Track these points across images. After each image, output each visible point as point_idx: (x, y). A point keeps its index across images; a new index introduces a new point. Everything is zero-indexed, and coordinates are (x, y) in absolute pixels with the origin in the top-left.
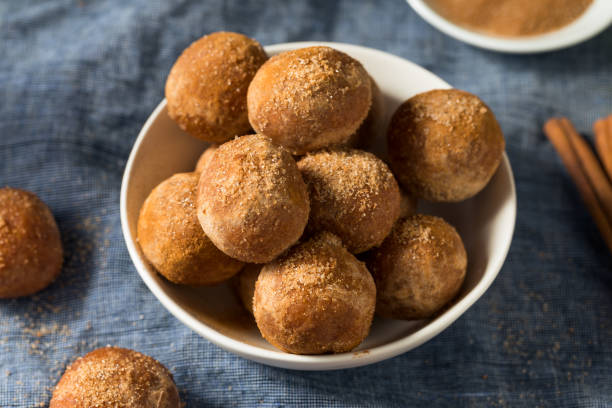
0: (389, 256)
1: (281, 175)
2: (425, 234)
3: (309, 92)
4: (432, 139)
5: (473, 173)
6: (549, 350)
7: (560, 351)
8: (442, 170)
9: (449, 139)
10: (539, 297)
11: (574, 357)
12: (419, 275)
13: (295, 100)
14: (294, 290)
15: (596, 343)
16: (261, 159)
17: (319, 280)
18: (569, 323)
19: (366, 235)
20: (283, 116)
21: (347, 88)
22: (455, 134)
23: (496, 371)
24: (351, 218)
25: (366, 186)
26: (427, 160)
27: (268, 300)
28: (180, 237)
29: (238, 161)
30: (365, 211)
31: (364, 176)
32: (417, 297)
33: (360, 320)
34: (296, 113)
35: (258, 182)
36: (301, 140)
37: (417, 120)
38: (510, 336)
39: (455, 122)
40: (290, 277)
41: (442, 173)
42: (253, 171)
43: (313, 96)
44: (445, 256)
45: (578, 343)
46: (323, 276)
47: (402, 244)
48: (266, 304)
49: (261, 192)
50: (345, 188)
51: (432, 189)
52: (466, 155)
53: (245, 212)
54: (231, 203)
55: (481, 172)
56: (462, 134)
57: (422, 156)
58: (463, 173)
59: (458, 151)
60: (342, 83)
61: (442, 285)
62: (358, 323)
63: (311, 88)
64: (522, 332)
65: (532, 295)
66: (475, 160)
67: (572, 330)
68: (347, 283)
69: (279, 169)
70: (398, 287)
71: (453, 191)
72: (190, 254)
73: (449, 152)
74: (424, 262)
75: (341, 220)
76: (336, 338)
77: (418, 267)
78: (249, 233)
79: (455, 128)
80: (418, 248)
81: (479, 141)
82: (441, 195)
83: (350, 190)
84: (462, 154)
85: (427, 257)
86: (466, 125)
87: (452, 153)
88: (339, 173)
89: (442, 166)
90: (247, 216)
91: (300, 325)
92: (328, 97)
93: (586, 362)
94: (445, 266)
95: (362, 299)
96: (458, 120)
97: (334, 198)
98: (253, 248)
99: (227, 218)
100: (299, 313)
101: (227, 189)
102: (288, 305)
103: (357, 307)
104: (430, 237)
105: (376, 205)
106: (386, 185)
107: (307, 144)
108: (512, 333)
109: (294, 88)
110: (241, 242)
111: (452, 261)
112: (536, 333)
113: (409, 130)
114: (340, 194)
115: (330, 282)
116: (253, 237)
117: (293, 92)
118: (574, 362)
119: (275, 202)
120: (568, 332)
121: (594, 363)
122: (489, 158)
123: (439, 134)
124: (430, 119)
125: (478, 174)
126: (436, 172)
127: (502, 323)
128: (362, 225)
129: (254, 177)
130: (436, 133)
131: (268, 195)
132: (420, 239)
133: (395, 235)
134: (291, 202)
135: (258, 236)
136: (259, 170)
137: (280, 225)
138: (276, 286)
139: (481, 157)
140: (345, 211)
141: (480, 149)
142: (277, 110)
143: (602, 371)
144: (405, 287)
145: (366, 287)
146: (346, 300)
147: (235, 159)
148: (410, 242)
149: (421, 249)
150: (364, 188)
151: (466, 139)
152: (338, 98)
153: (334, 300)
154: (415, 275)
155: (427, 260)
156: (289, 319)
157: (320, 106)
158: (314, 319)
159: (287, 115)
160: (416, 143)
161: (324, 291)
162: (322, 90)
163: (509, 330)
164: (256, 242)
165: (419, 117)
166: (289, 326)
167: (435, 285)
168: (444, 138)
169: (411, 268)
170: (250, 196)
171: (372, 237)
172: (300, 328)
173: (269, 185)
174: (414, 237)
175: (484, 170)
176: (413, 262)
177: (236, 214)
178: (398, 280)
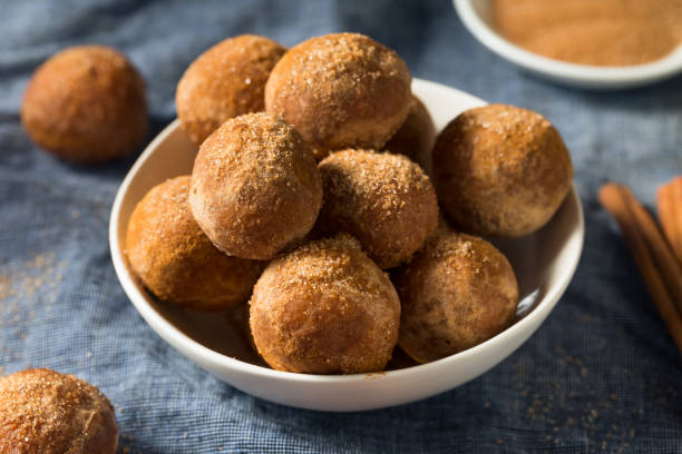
0: (419, 272)
1: (287, 148)
2: (464, 247)
3: (333, 72)
4: (482, 148)
5: (530, 194)
6: (583, 419)
7: (597, 420)
8: (492, 186)
9: (501, 149)
10: (578, 362)
11: (615, 427)
12: (453, 293)
13: (315, 81)
14: (295, 284)
15: (641, 411)
16: (265, 130)
17: (326, 273)
18: (610, 390)
19: (391, 240)
20: (301, 101)
21: (378, 74)
22: (509, 143)
23: (515, 437)
24: (372, 215)
25: (393, 182)
26: (475, 174)
27: (264, 298)
28: (170, 234)
29: (239, 130)
30: (391, 208)
31: (392, 171)
32: (451, 322)
33: (374, 332)
34: (316, 96)
35: (258, 152)
36: (321, 130)
37: (465, 128)
38: (536, 402)
39: (510, 131)
40: (292, 270)
41: (493, 190)
42: (253, 140)
43: (337, 77)
44: (487, 275)
45: (620, 411)
46: (330, 270)
47: (436, 257)
48: (261, 303)
49: (260, 164)
50: (368, 182)
51: (481, 213)
52: (520, 169)
53: (240, 185)
54: (225, 176)
55: (541, 195)
56: (517, 144)
57: (469, 169)
58: (518, 191)
59: (511, 162)
60: (373, 67)
61: (482, 310)
62: (373, 334)
63: (335, 68)
64: (551, 397)
65: (569, 359)
66: (532, 177)
67: (614, 396)
68: (361, 283)
69: (285, 142)
70: (428, 308)
71: (506, 215)
72: (180, 254)
73: (501, 163)
74: (460, 277)
75: (361, 218)
76: (343, 350)
77: (453, 283)
78: (244, 212)
79: (509, 137)
80: (453, 262)
81: (538, 154)
82: (492, 221)
83: (374, 185)
84: (517, 165)
85: (464, 272)
86: (523, 135)
87: (505, 165)
88: (362, 165)
89: (493, 181)
90: (243, 190)
91: (299, 327)
92: (355, 80)
93: (628, 432)
94: (486, 286)
95: (378, 305)
96: (514, 128)
97: (354, 191)
98: (249, 232)
99: (219, 194)
100: (299, 311)
101: (221, 159)
102: (286, 301)
103: (370, 313)
104: (469, 251)
105: (404, 203)
106: (419, 185)
107: (329, 137)
108: (540, 399)
109: (315, 67)
110: (235, 224)
111: (496, 283)
112: (569, 399)
113: (456, 141)
114: (361, 187)
115: (339, 278)
116: (249, 217)
117: (314, 72)
118: (614, 433)
119: (277, 176)
120: (610, 400)
121: (637, 434)
122: (551, 178)
123: (490, 143)
124: (480, 127)
125: (536, 196)
126: (486, 189)
127: (529, 388)
128: (386, 227)
129: (255, 147)
130: (486, 141)
131: (268, 167)
132: (457, 251)
133: (428, 248)
134: (296, 179)
135: (255, 216)
136: (261, 140)
137: (282, 204)
138: (274, 281)
139: (540, 173)
140: (366, 207)
141: (538, 165)
142: (294, 94)
143: (646, 443)
144: (436, 308)
145: (384, 295)
146: (357, 300)
147: (235, 129)
148: (445, 254)
149: (458, 262)
150: (390, 183)
151: (522, 150)
152: (367, 82)
153: (342, 298)
154: (449, 292)
155: (464, 275)
156: (287, 318)
157: (345, 89)
158: (316, 320)
159: (305, 100)
160: (462, 153)
161: (330, 287)
162: (348, 71)
163: (537, 396)
164: (252, 223)
165: (468, 125)
166: (287, 328)
167: (474, 307)
168: (496, 147)
169: (444, 285)
170: (247, 167)
171: (398, 242)
172: (300, 331)
173: (271, 156)
174: (451, 249)
175: (545, 193)
176: (446, 277)
177: (229, 188)
178: (428, 300)
